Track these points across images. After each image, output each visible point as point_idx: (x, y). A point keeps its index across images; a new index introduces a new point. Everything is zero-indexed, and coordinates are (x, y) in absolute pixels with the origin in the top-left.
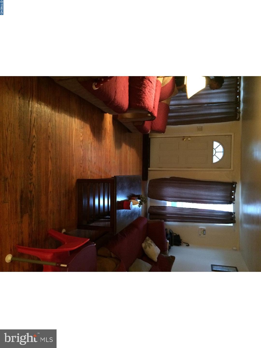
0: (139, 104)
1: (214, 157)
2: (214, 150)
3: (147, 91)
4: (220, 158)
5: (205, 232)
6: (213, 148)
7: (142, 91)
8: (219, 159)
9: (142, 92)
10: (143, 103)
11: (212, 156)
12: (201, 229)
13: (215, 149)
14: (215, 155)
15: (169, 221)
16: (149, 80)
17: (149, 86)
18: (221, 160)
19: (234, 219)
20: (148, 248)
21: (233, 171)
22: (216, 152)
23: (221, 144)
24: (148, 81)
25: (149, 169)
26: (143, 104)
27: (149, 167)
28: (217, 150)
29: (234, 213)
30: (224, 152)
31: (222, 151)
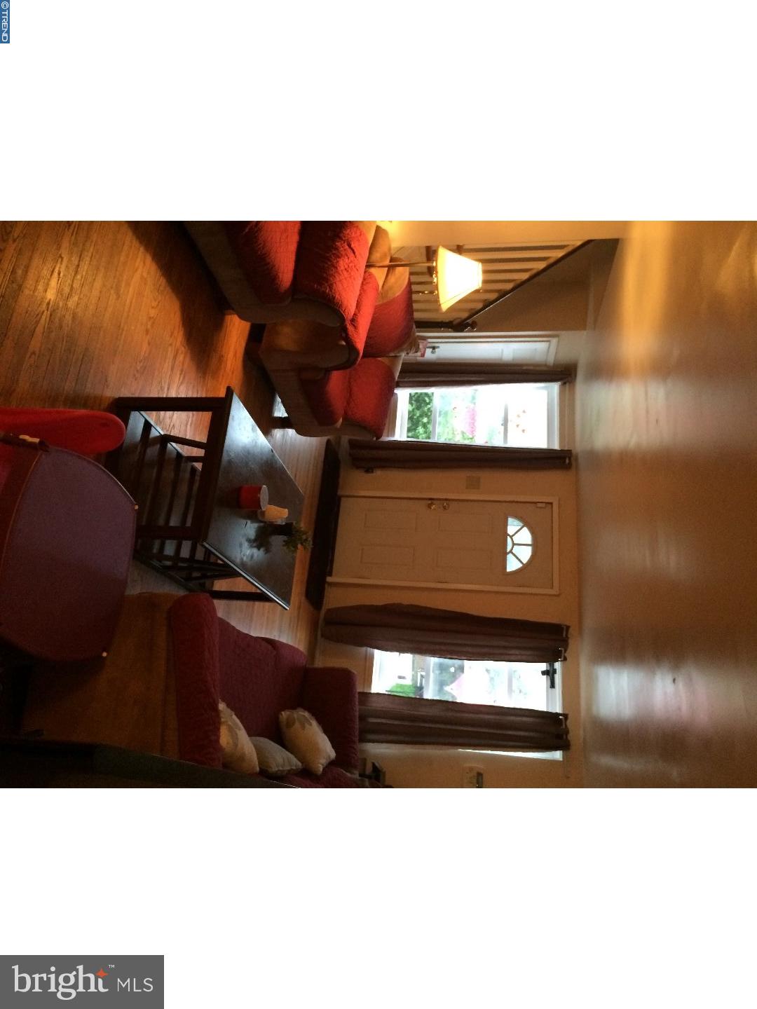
0: (319, 287)
1: (510, 557)
2: (509, 539)
3: (342, 264)
4: (525, 559)
5: (480, 778)
6: (506, 534)
7: (331, 261)
8: (521, 562)
9: (329, 263)
10: (330, 287)
11: (504, 554)
12: (471, 769)
13: (511, 537)
14: (511, 552)
15: (373, 741)
16: (349, 246)
17: (348, 258)
18: (526, 567)
19: (565, 737)
20: (297, 725)
21: (558, 596)
22: (514, 544)
23: (526, 523)
24: (347, 247)
25: (329, 579)
26: (328, 288)
27: (330, 575)
28: (517, 539)
29: (566, 716)
30: (535, 545)
31: (530, 543)
